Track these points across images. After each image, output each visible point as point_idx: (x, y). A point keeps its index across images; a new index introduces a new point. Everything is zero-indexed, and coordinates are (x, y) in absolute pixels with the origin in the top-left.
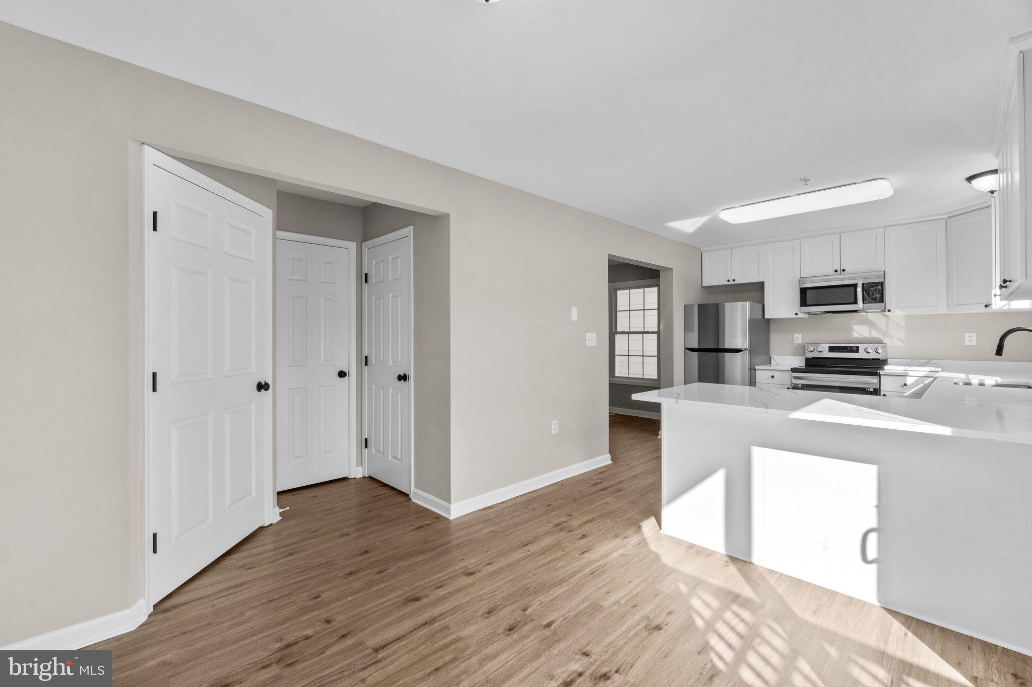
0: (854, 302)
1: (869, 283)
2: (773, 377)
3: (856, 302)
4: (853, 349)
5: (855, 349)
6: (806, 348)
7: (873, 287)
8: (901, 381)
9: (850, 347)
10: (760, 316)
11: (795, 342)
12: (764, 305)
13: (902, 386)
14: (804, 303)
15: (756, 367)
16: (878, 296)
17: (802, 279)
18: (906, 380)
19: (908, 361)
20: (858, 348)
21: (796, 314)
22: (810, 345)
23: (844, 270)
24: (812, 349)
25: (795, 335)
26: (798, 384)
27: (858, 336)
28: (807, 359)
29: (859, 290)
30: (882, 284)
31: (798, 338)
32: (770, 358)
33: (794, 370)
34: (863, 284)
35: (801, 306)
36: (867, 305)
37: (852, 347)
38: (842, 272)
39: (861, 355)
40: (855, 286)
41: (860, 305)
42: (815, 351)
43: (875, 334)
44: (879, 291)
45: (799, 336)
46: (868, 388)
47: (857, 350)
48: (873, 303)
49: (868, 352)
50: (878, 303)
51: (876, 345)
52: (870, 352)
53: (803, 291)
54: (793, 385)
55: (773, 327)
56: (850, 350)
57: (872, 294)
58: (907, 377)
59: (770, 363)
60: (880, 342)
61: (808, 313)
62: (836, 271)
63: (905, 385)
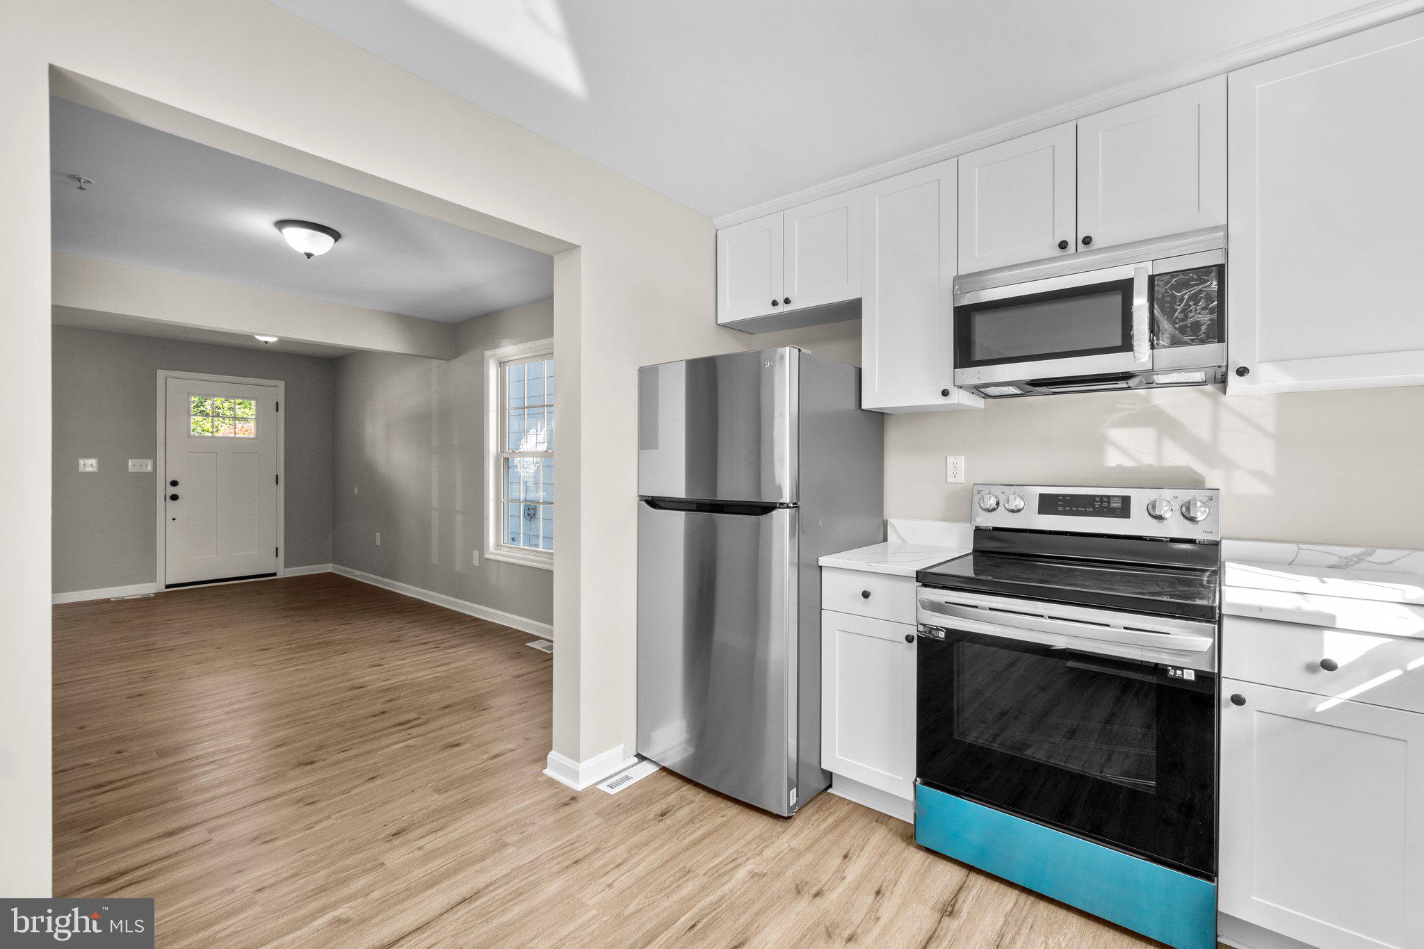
0: (1118, 342)
1: (1173, 274)
2: (866, 595)
3: (1127, 345)
4: (1114, 505)
5: (1118, 505)
6: (976, 499)
7: (1185, 285)
8: (1304, 647)
9: (1102, 497)
10: (851, 405)
11: (950, 479)
12: (860, 370)
13: (1311, 668)
14: (965, 355)
15: (823, 561)
16: (1205, 318)
17: (961, 281)
18: (1320, 646)
19: (1288, 550)
20: (1126, 501)
21: (945, 393)
22: (985, 490)
23: (1087, 241)
24: (992, 502)
25: (950, 459)
26: (938, 629)
27: (1127, 463)
28: (978, 530)
29: (1140, 302)
30: (1221, 271)
31: (959, 469)
32: (885, 525)
33: (926, 578)
34: (1152, 279)
35: (955, 367)
36: (1167, 355)
37: (1109, 497)
38: (1081, 247)
39: (1137, 525)
40: (1125, 288)
41: (1141, 356)
42: (1001, 507)
43: (1176, 457)
44: (1209, 298)
45: (961, 461)
46: (1176, 668)
47: (1123, 508)
48: (1186, 344)
49: (1159, 518)
50: (1202, 342)
51: (1186, 495)
52: (1167, 515)
53: (965, 317)
54: (921, 628)
55: (894, 437)
56: (1101, 508)
57: (1183, 311)
58: (1327, 633)
59: (885, 540)
60: (1196, 483)
61: (978, 389)
62: (1063, 245)
63: (1328, 666)
